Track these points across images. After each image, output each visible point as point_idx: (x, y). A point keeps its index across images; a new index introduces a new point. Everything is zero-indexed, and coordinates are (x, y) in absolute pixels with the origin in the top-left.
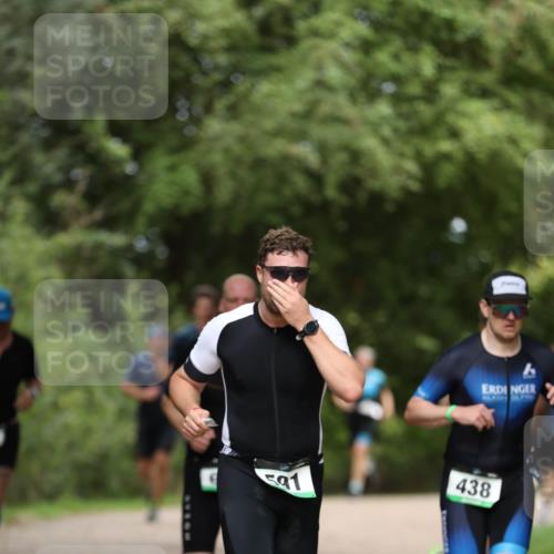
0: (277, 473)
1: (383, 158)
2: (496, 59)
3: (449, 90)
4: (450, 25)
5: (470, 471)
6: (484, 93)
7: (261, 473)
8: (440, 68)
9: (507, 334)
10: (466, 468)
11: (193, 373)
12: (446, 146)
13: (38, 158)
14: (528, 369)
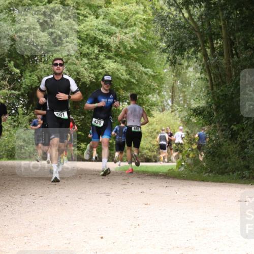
0: (59, 113)
1: (86, 74)
2: (113, 49)
3: (102, 57)
4: (102, 41)
5: (97, 119)
6: (109, 58)
7: (55, 113)
8: (99, 51)
9: (107, 89)
10: (96, 118)
11: (41, 90)
12: (101, 71)
14: (111, 96)
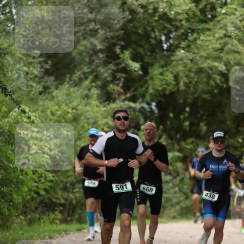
0: (119, 185)
13: (102, 70)
14: (225, 161)
